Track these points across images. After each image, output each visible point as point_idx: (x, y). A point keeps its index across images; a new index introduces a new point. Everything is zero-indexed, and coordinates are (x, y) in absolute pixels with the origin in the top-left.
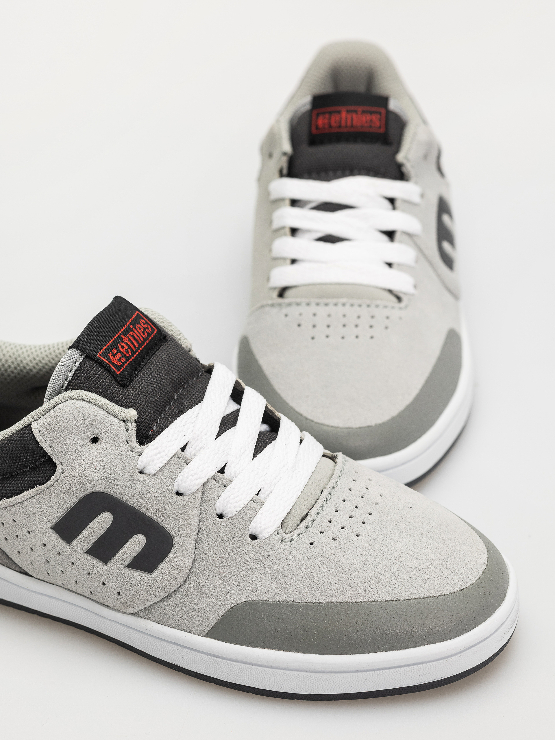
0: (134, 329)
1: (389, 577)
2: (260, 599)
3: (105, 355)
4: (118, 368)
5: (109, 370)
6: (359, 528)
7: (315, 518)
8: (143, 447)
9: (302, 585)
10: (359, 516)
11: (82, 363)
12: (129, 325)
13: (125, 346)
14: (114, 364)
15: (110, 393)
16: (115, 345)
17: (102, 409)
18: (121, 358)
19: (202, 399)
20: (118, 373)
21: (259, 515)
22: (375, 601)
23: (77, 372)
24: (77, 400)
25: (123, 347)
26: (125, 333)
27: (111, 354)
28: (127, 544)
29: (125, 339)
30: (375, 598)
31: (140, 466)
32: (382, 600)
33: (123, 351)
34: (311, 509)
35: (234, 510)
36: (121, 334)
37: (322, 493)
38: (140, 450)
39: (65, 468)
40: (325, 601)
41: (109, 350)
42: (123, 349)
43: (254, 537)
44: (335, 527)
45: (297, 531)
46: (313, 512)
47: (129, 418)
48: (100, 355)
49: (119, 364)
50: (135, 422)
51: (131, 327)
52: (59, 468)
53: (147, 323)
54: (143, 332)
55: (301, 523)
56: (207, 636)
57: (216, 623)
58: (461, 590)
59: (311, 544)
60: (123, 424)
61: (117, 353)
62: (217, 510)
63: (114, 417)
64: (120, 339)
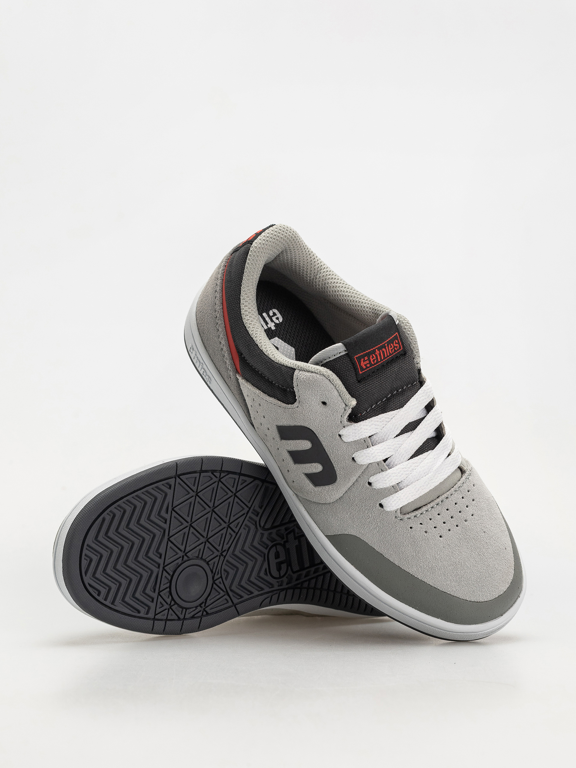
0: (387, 347)
1: (441, 573)
2: (364, 540)
3: (359, 359)
4: (362, 369)
5: (355, 369)
6: (444, 532)
7: (424, 512)
8: (349, 423)
9: (391, 548)
10: (450, 524)
11: (343, 356)
12: (385, 343)
13: (375, 357)
14: (361, 367)
15: (349, 382)
16: (368, 355)
17: (337, 391)
18: (367, 364)
19: (402, 407)
20: (361, 373)
21: (391, 497)
22: (425, 582)
23: (338, 359)
24: (326, 378)
25: (373, 357)
26: (379, 349)
27: (363, 360)
28: (311, 464)
29: (377, 352)
30: (425, 580)
31: (341, 433)
32: (429, 584)
33: (372, 360)
34: (424, 506)
35: (379, 487)
36: (376, 349)
37: (438, 498)
38: (345, 425)
39: (300, 406)
40: (398, 565)
41: (363, 356)
42: (372, 358)
43: (381, 505)
44: (432, 524)
45: (408, 516)
46: (424, 509)
47: (349, 405)
48: (356, 358)
49: (364, 367)
50: (352, 409)
51: (386, 345)
52: (296, 404)
53: (399, 343)
54: (392, 350)
55: (413, 511)
56: (326, 536)
57: (335, 535)
58: (478, 602)
59: (411, 528)
60: (344, 406)
61: (367, 360)
62: (370, 480)
63: (342, 399)
64: (374, 352)
